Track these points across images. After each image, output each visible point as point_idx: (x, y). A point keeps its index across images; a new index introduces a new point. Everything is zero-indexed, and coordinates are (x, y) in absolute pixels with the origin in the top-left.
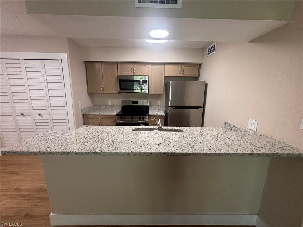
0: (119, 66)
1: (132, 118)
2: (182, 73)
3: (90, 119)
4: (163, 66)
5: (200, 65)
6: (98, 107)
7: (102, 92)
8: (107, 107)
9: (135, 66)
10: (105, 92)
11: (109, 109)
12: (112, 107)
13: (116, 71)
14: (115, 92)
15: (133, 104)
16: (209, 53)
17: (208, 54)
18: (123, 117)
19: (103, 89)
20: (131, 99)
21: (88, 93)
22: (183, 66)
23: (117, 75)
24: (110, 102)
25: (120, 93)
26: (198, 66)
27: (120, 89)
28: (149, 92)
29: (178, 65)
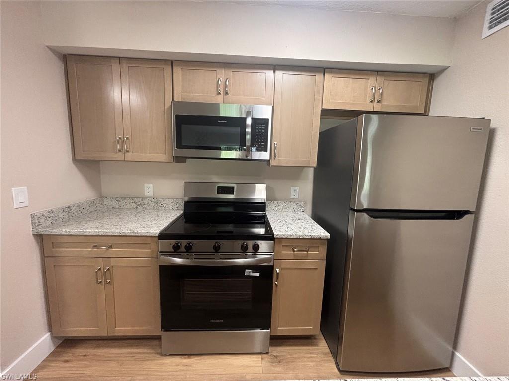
0: (178, 72)
1: (217, 249)
2: (379, 102)
3: (64, 251)
4: (319, 77)
5: (431, 76)
6: (114, 203)
7: (120, 156)
8: (140, 204)
9: (229, 73)
10: (129, 157)
11: (148, 208)
12: (157, 204)
13: (168, 88)
14: (163, 158)
15: (218, 193)
16: (494, 23)
17: (490, 28)
18: (184, 243)
19: (123, 147)
20: (215, 179)
21: (75, 160)
22: (380, 80)
23: (168, 102)
24: (149, 189)
25: (179, 159)
26: (427, 80)
27: (179, 145)
28: (273, 157)
29: (367, 75)
